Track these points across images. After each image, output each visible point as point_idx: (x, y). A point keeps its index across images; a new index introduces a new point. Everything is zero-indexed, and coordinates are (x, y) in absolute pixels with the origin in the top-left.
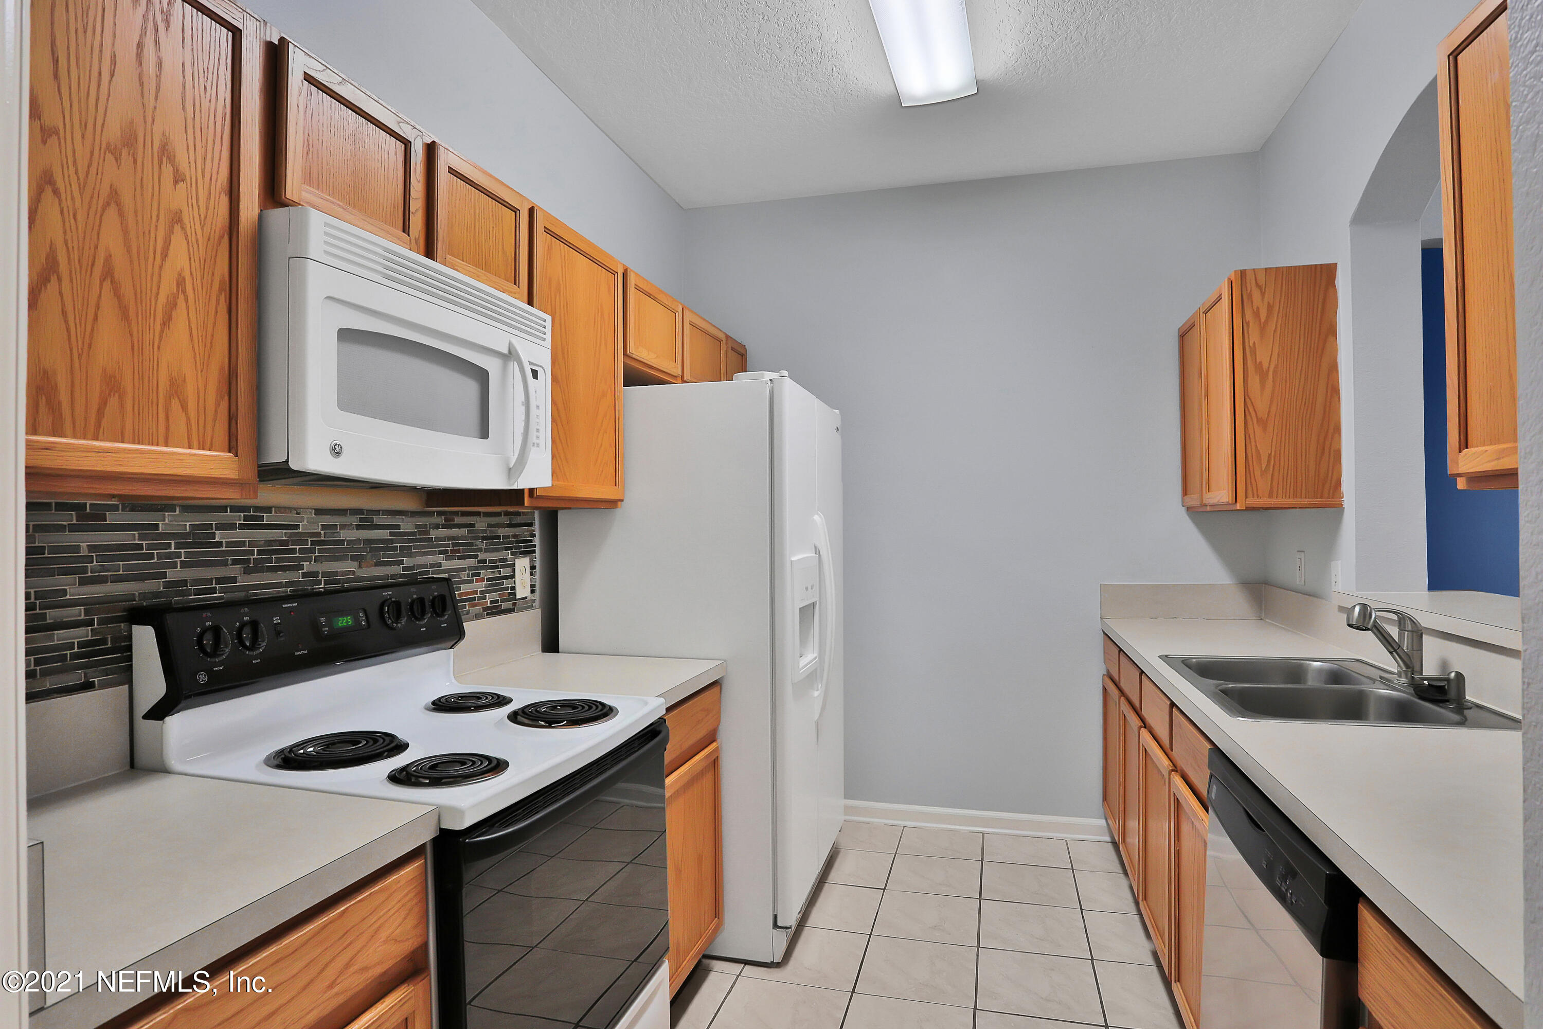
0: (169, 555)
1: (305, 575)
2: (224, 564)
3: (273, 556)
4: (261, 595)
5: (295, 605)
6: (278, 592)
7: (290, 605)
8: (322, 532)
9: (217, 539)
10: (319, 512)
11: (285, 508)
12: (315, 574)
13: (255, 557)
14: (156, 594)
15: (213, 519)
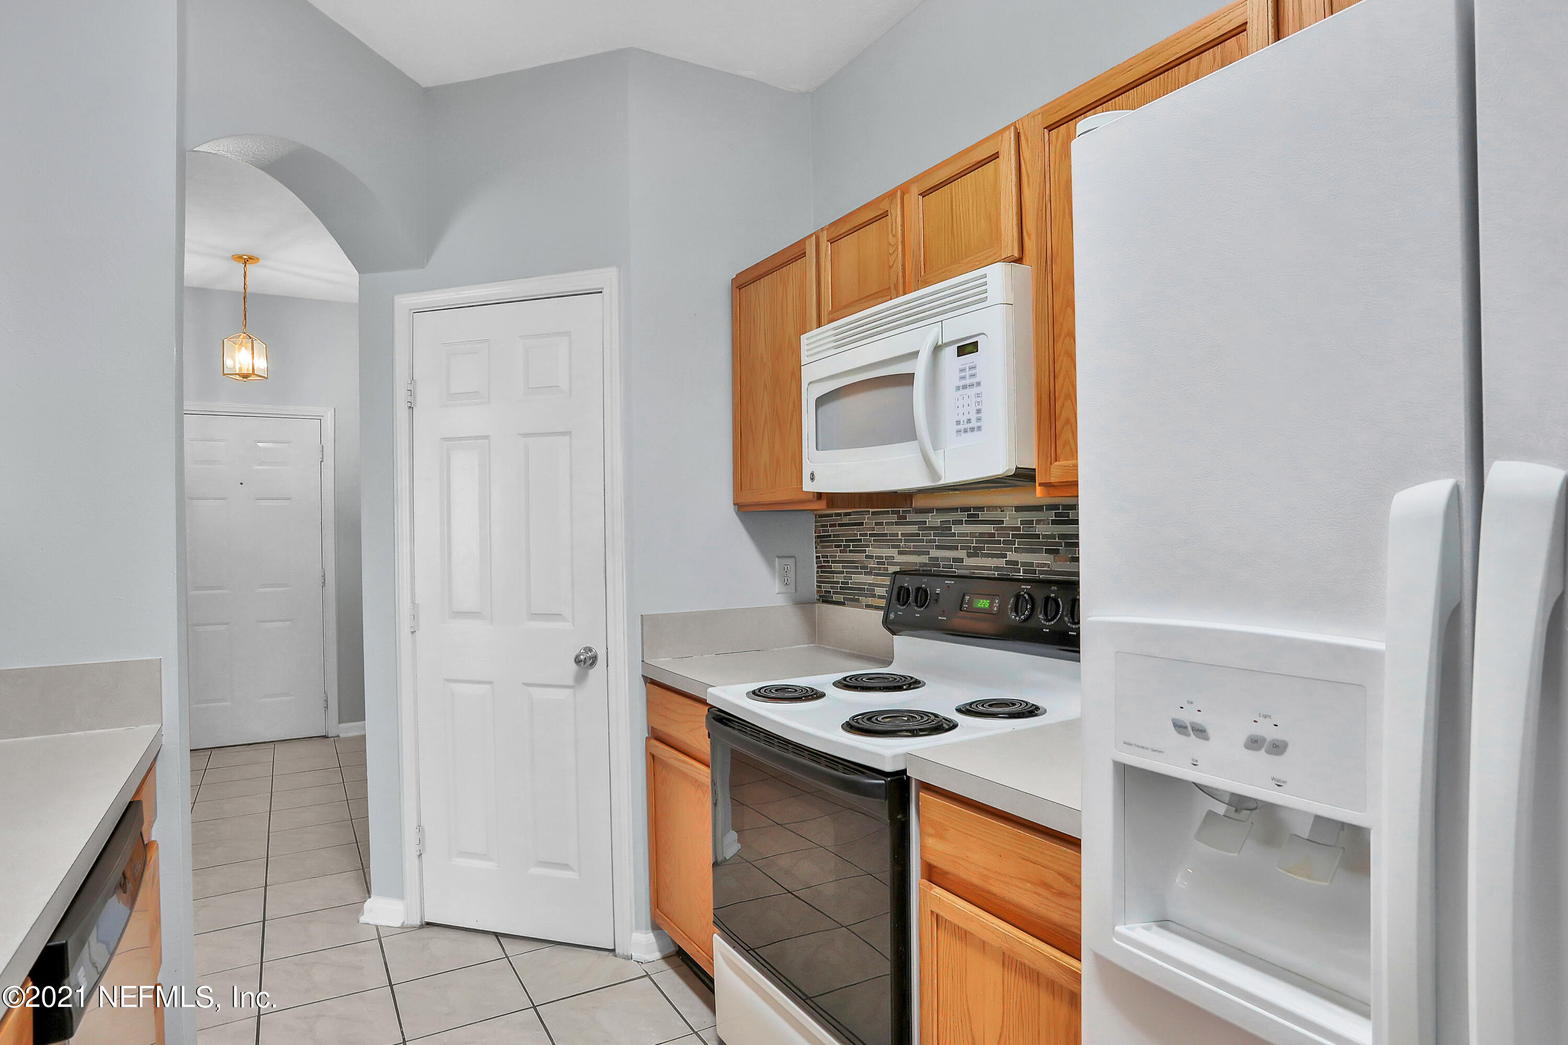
0: (930, 541)
1: (1007, 563)
2: (956, 548)
3: (986, 545)
4: (977, 574)
5: (952, 582)
6: (988, 574)
7: (949, 582)
8: (1022, 526)
9: (953, 531)
10: (1019, 509)
11: (992, 507)
12: (1016, 563)
13: (974, 545)
14: (925, 565)
15: (951, 517)
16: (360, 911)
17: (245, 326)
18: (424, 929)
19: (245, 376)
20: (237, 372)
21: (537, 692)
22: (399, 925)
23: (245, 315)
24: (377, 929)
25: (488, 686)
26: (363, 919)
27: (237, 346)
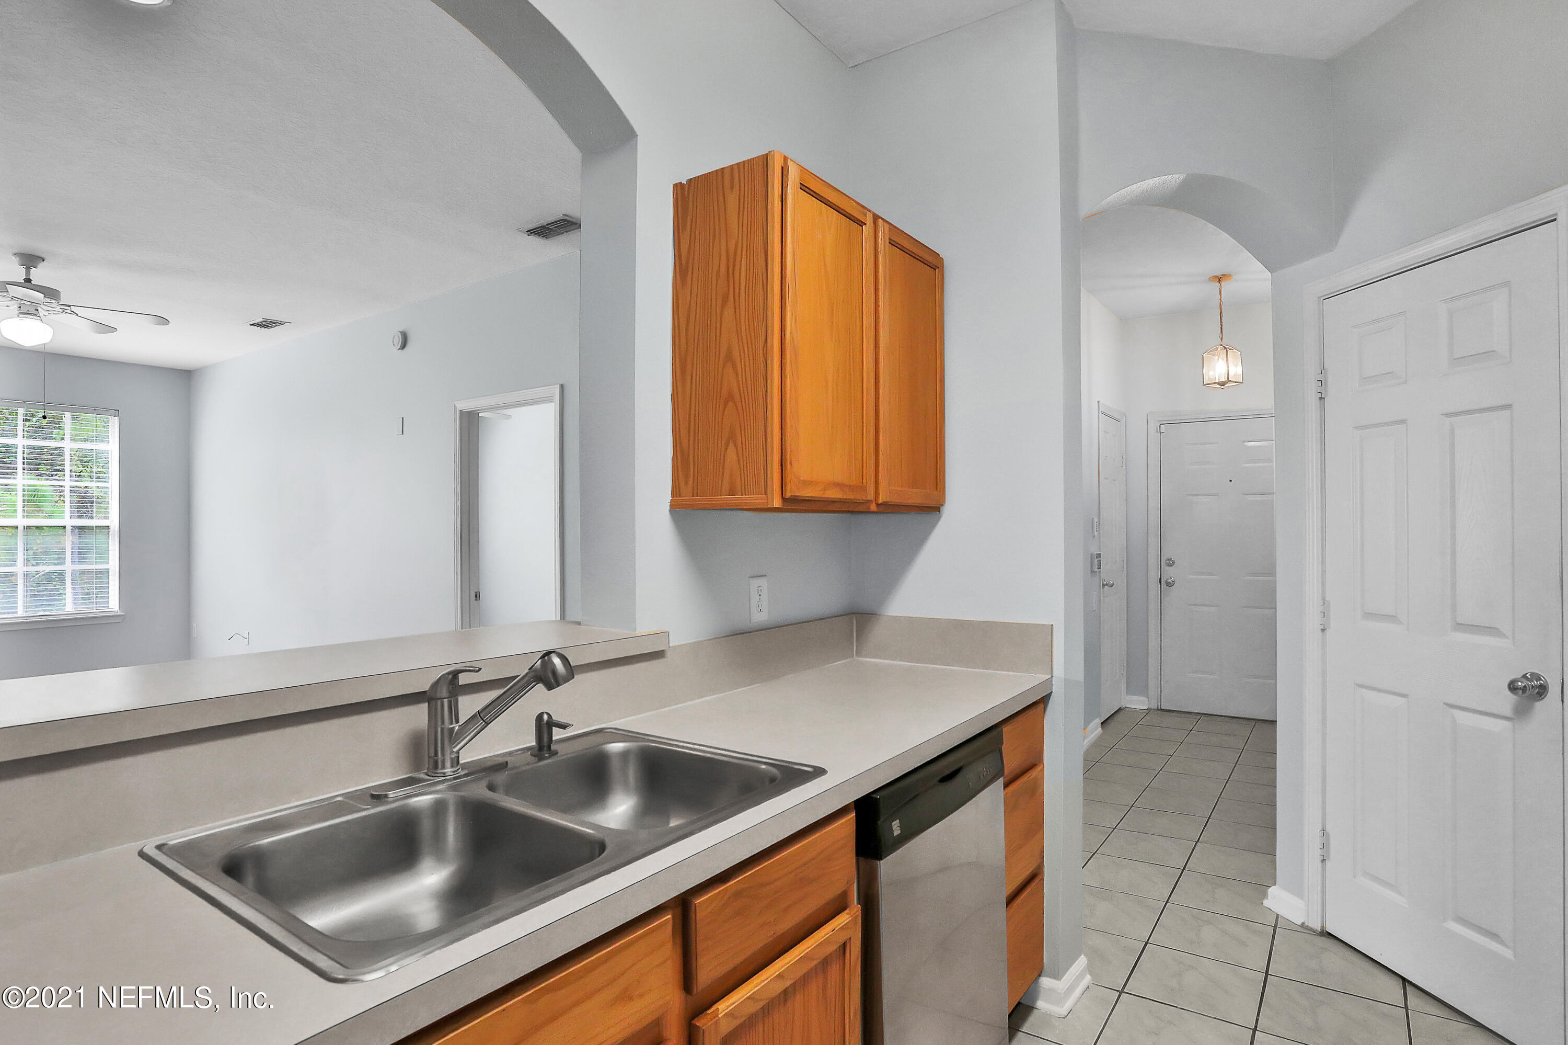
16: (1265, 895)
17: (1222, 339)
18: (1323, 938)
19: (1222, 384)
20: (1217, 381)
21: (1460, 716)
22: (1299, 923)
23: (1222, 329)
24: (1277, 918)
25: (1403, 700)
26: (1266, 903)
27: (1216, 358)
